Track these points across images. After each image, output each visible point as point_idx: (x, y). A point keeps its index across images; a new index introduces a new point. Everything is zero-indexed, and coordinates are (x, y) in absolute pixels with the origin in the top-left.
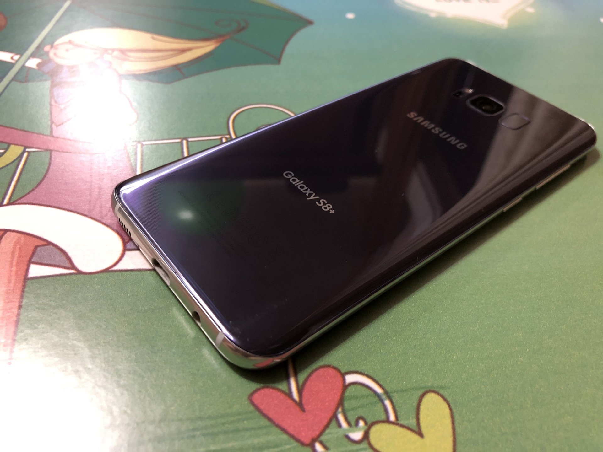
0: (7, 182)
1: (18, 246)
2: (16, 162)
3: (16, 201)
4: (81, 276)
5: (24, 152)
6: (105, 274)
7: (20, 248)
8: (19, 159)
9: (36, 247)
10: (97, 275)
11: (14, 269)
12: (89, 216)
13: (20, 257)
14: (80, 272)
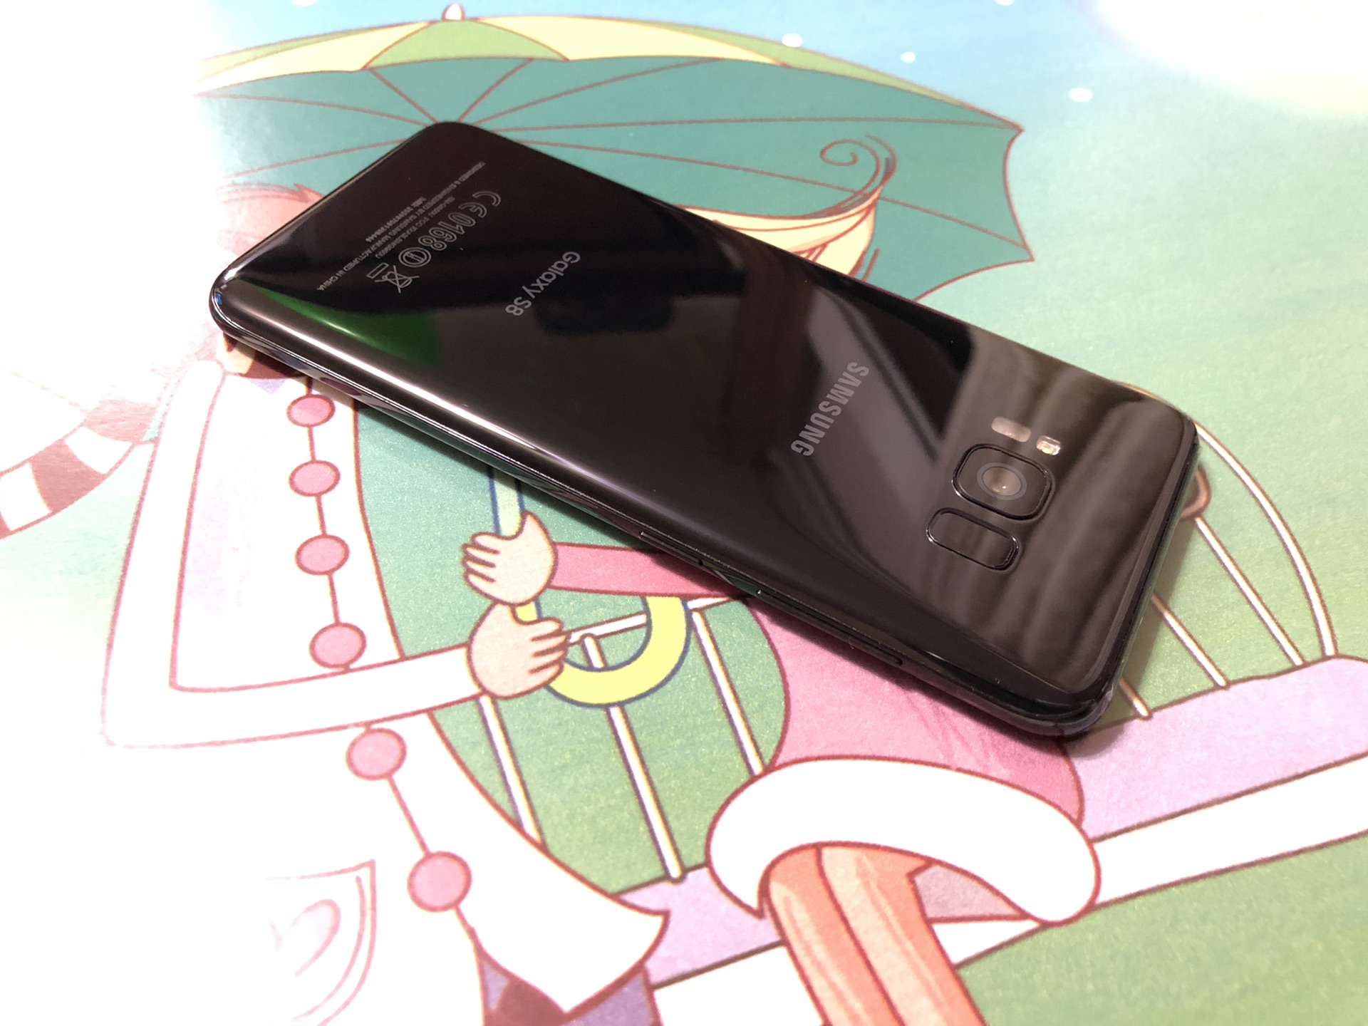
0: (717, 706)
1: (873, 885)
2: (693, 643)
3: (776, 757)
4: (1055, 933)
5: (689, 613)
6: (1097, 918)
7: (880, 887)
8: (693, 636)
9: (911, 876)
10: (1081, 923)
11: (909, 946)
12: (955, 768)
13: (897, 911)
14: (1045, 925)
